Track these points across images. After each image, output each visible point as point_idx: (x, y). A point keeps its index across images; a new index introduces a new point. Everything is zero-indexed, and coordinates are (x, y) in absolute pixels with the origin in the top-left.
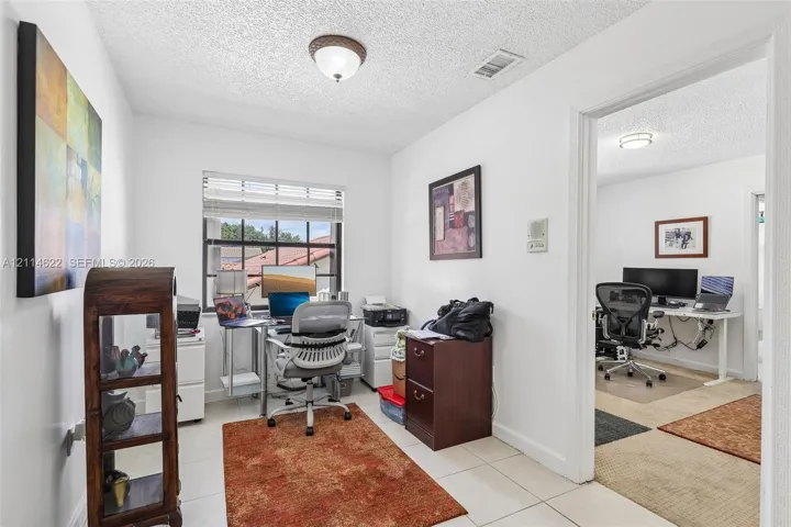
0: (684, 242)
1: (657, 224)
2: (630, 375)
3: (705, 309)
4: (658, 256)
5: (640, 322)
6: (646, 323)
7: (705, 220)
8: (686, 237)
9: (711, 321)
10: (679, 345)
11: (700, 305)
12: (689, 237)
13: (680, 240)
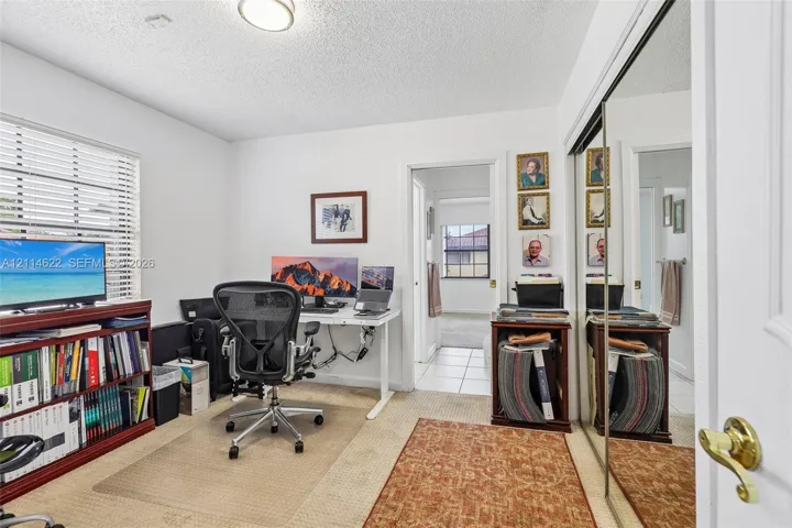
0: (343, 222)
1: (314, 197)
2: (274, 430)
3: (365, 312)
4: (314, 241)
5: (286, 345)
6: (293, 346)
7: (364, 194)
8: (344, 216)
9: (372, 328)
10: (340, 357)
11: (360, 306)
12: (348, 216)
13: (339, 220)
